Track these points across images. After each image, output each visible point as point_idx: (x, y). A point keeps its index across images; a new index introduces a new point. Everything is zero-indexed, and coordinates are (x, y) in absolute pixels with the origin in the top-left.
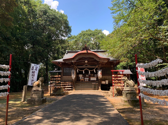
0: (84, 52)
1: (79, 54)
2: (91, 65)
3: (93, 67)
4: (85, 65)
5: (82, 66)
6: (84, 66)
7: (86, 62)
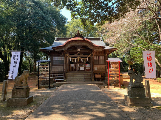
0: (76, 39)
1: (71, 41)
2: (84, 54)
3: (86, 56)
4: (77, 53)
5: (74, 54)
6: (76, 55)
7: (79, 50)
